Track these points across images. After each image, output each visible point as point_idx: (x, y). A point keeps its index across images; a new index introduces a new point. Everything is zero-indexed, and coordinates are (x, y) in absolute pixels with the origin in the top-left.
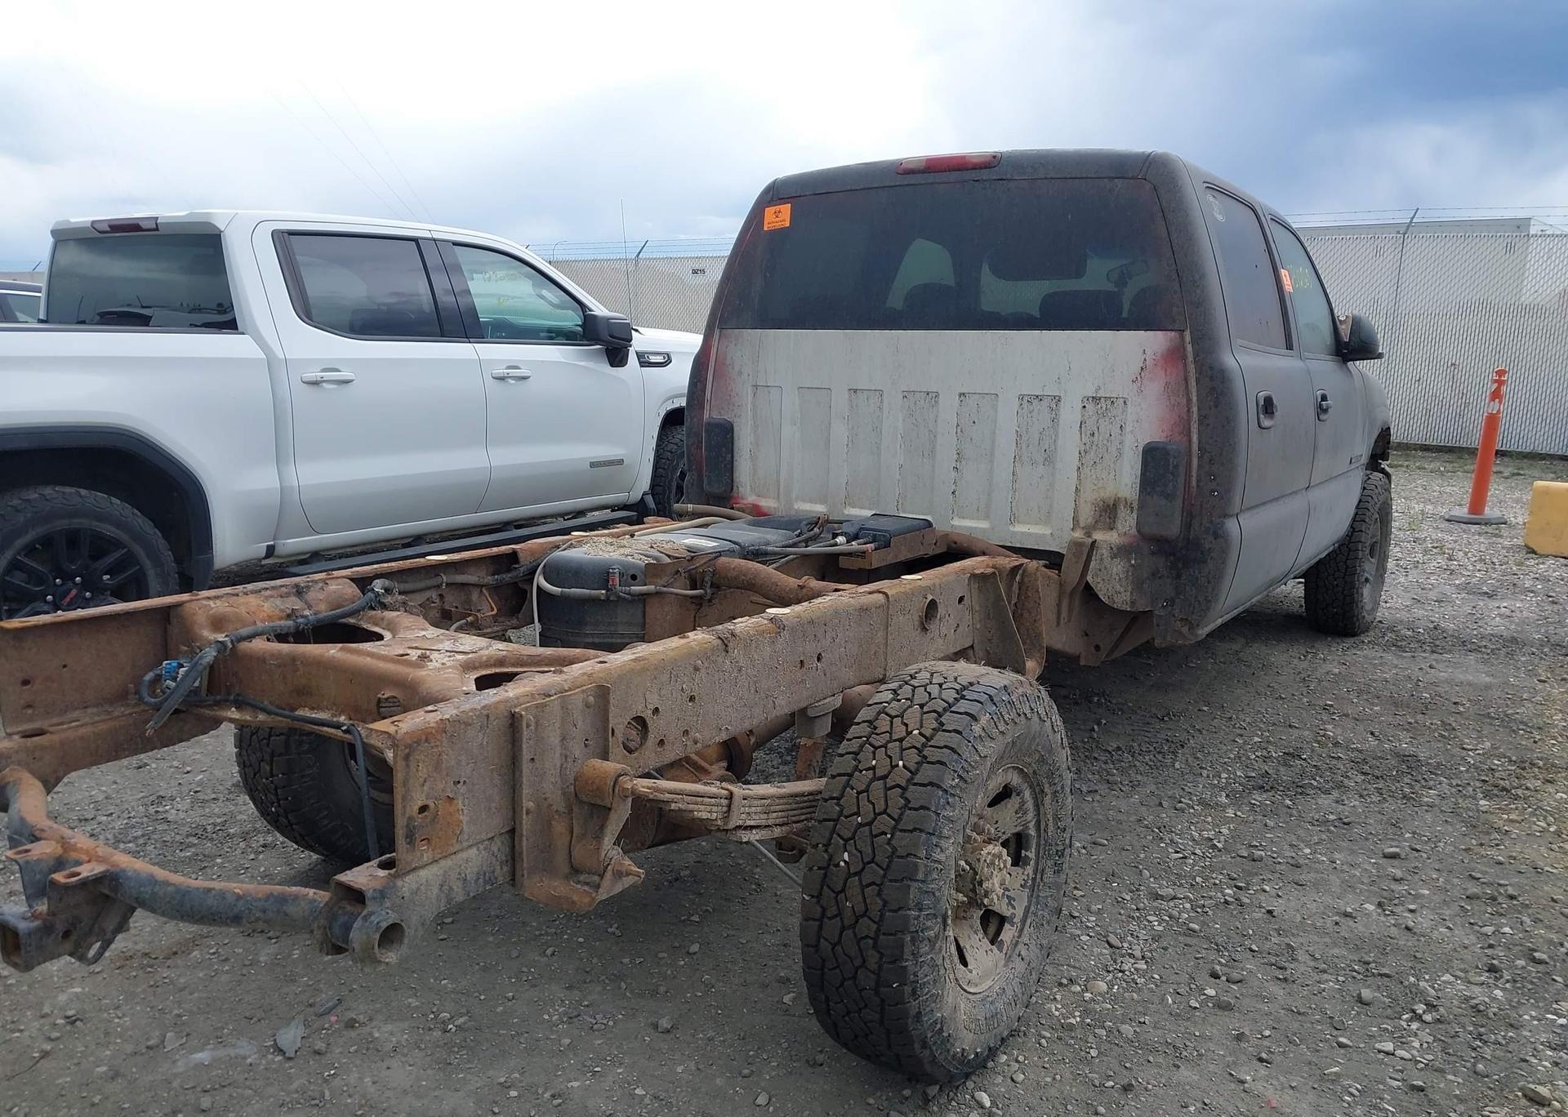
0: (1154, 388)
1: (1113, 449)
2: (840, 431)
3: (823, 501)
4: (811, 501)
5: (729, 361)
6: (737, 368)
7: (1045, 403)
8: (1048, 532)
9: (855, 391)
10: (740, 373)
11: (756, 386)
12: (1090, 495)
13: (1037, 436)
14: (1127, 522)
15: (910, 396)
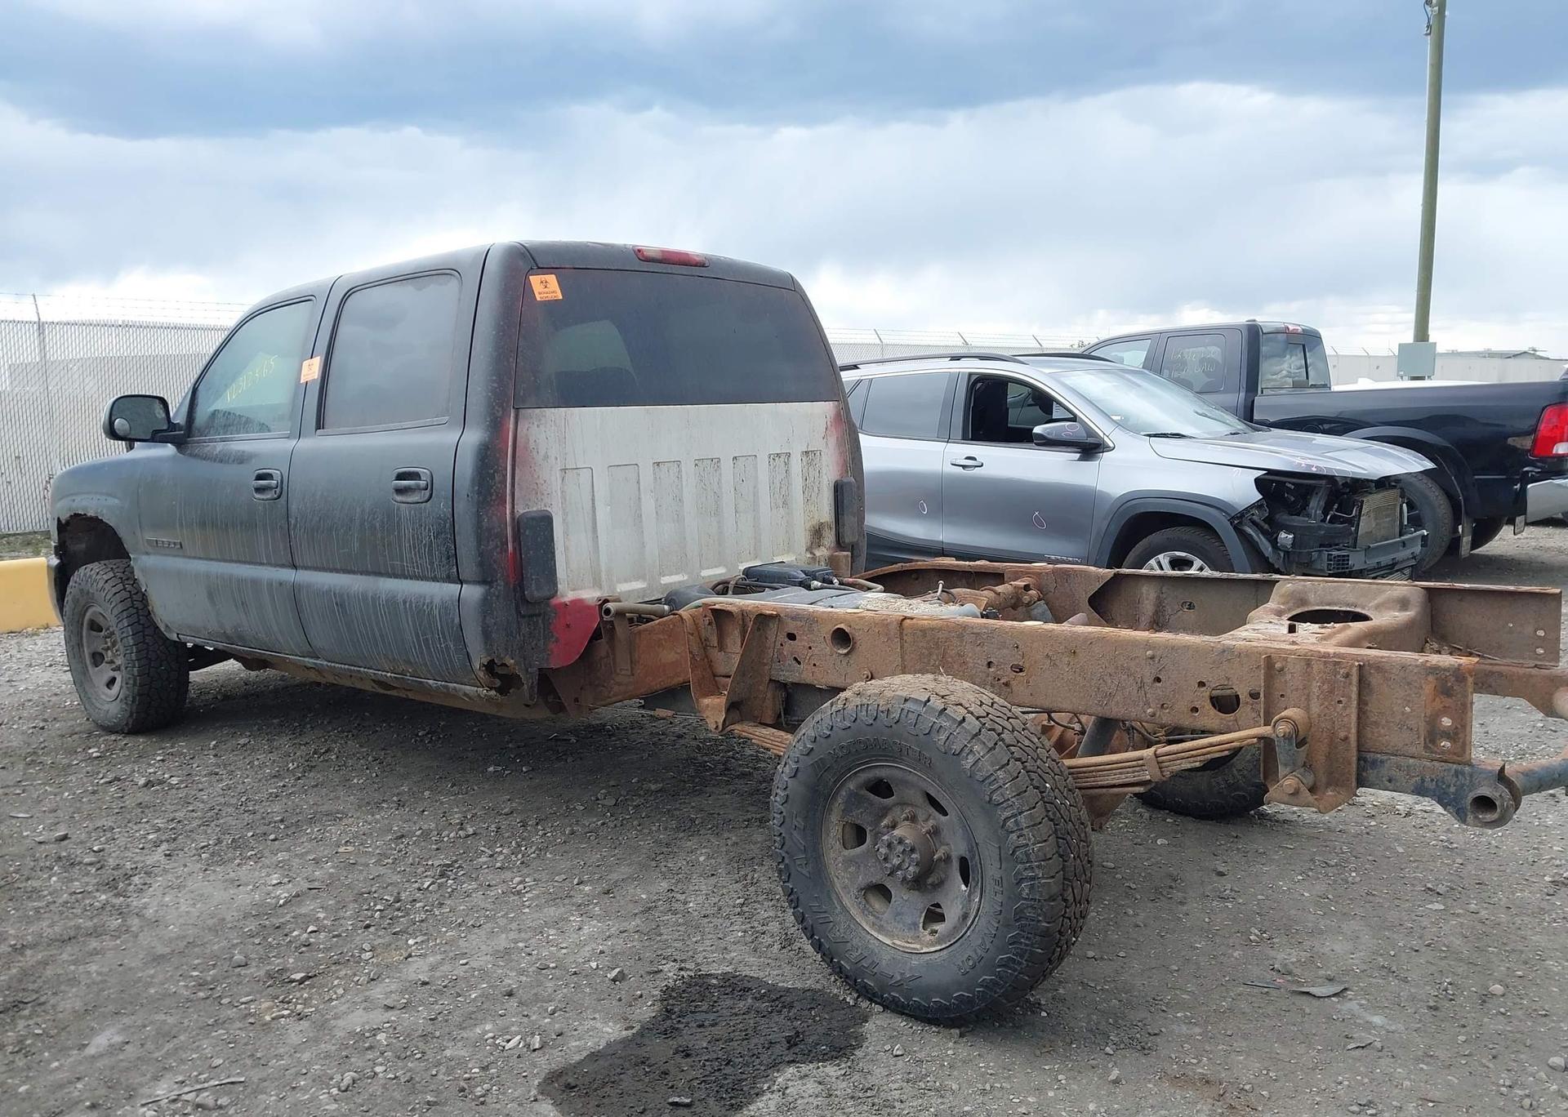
0: (832, 441)
1: (816, 489)
2: (648, 505)
3: (637, 578)
4: (626, 581)
5: (532, 445)
6: (542, 453)
7: (782, 459)
8: (794, 558)
9: (658, 464)
10: (546, 457)
11: (564, 470)
12: (808, 525)
13: (778, 485)
14: (829, 538)
15: (700, 464)
